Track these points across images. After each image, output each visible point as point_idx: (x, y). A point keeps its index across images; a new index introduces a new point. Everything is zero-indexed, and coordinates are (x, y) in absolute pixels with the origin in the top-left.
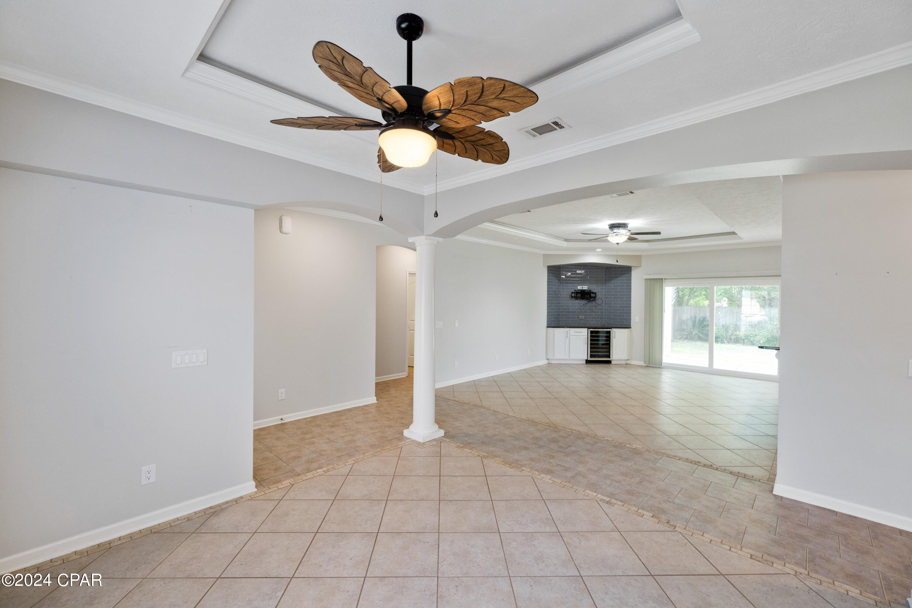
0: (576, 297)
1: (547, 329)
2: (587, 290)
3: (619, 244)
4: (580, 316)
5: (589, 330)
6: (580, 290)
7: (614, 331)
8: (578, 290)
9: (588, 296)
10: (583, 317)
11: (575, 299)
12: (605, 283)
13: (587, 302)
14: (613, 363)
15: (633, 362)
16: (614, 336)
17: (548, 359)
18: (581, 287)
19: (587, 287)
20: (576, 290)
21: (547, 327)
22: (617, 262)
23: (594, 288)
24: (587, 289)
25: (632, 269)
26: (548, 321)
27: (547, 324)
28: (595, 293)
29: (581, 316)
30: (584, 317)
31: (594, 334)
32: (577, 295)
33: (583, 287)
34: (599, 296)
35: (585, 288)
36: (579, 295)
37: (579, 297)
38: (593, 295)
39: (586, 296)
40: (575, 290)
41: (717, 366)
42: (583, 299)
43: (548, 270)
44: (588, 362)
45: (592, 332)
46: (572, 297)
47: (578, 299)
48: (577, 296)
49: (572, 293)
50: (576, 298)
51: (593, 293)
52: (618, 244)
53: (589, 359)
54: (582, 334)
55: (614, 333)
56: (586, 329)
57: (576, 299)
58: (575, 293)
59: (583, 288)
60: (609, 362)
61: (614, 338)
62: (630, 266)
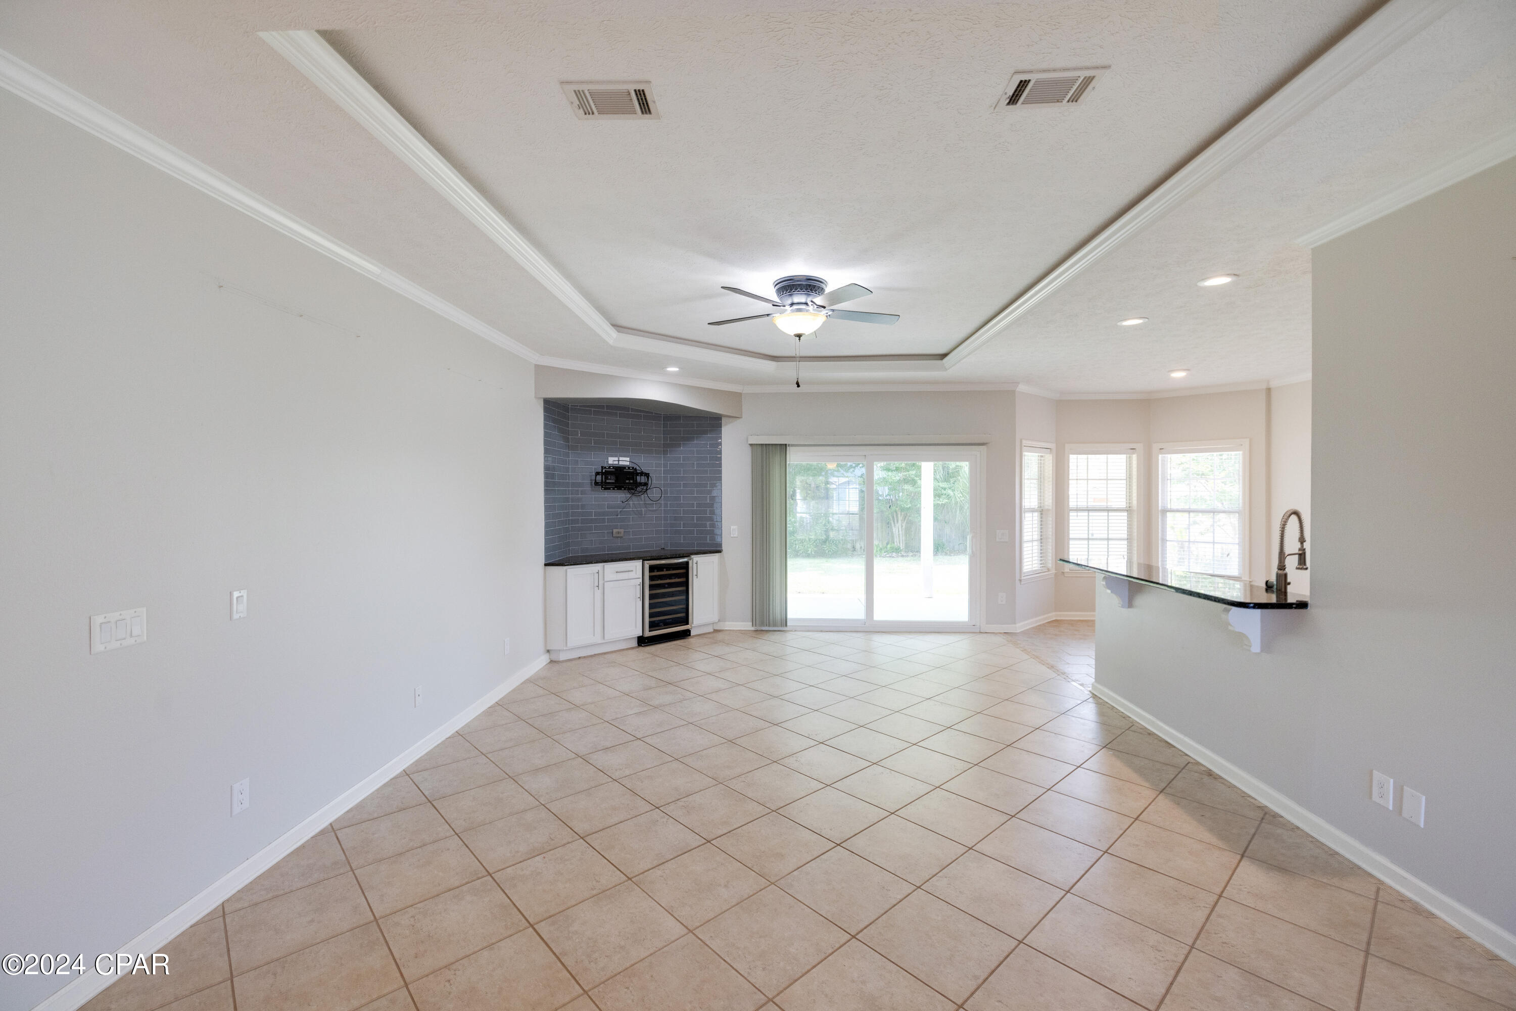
0: (606, 483)
1: (545, 569)
2: (629, 468)
3: (801, 338)
4: (615, 531)
5: (647, 564)
6: (613, 467)
7: (695, 562)
8: (609, 468)
9: (631, 481)
10: (622, 530)
11: (602, 487)
12: (665, 452)
13: (629, 496)
14: (692, 633)
15: (729, 625)
16: (695, 573)
17: (548, 651)
18: (616, 459)
19: (628, 459)
20: (605, 468)
21: (546, 565)
22: (798, 386)
23: (644, 463)
24: (628, 463)
25: (724, 421)
26: (547, 550)
27: (547, 557)
28: (647, 475)
29: (617, 530)
30: (622, 532)
31: (656, 573)
32: (607, 478)
33: (621, 459)
34: (654, 481)
35: (625, 461)
36: (611, 480)
37: (613, 483)
38: (643, 479)
39: (627, 481)
40: (602, 467)
41: (881, 614)
42: (619, 488)
43: (546, 410)
44: (642, 641)
45: (652, 569)
46: (596, 484)
47: (609, 489)
48: (608, 481)
49: (597, 474)
50: (605, 486)
51: (642, 474)
52: (799, 336)
53: (648, 634)
54: (632, 575)
55: (695, 565)
56: (639, 563)
57: (606, 489)
58: (602, 474)
59: (621, 463)
60: (686, 634)
61: (695, 577)
62: (719, 414)
